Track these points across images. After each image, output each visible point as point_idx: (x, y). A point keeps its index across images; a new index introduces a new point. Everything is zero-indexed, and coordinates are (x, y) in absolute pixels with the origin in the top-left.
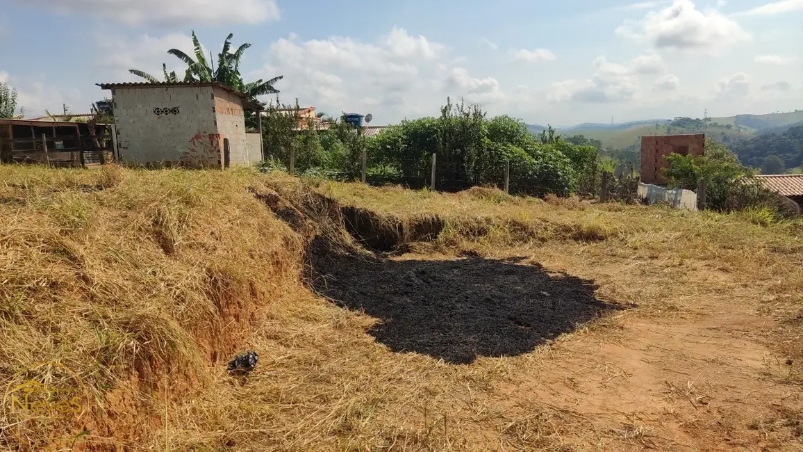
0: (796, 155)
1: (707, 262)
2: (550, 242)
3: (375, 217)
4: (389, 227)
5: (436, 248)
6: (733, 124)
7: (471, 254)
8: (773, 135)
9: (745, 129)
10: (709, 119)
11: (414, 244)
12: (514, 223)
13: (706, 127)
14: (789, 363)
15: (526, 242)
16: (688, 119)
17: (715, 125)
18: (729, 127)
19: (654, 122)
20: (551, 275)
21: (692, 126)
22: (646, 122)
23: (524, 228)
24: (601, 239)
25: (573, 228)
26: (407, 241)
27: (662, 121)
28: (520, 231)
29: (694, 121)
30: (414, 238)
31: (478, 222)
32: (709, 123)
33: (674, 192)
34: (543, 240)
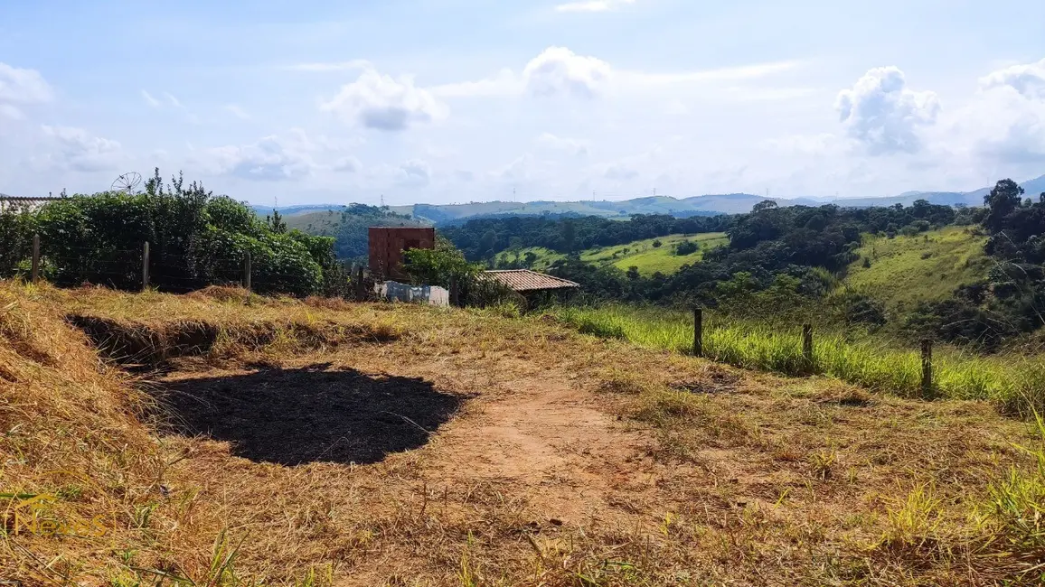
0: (475, 250)
1: (505, 352)
2: (341, 346)
3: (116, 328)
4: (140, 340)
5: (212, 361)
6: (411, 214)
7: (261, 365)
8: (453, 227)
9: (423, 220)
10: (387, 208)
11: (178, 360)
12: (299, 327)
13: (383, 216)
14: (619, 419)
15: (316, 348)
16: (364, 207)
17: (394, 214)
18: (407, 217)
19: (325, 208)
20: (375, 378)
21: (370, 214)
22: (316, 208)
23: (310, 332)
24: (395, 338)
25: (363, 329)
26: (167, 357)
27: (335, 207)
28: (308, 336)
29: (371, 208)
30: (174, 353)
31: (256, 328)
32: (387, 212)
33: (421, 289)
34: (334, 344)
